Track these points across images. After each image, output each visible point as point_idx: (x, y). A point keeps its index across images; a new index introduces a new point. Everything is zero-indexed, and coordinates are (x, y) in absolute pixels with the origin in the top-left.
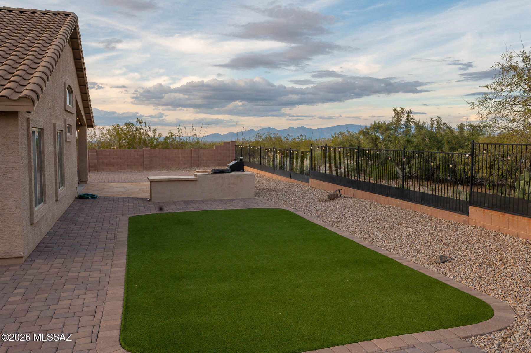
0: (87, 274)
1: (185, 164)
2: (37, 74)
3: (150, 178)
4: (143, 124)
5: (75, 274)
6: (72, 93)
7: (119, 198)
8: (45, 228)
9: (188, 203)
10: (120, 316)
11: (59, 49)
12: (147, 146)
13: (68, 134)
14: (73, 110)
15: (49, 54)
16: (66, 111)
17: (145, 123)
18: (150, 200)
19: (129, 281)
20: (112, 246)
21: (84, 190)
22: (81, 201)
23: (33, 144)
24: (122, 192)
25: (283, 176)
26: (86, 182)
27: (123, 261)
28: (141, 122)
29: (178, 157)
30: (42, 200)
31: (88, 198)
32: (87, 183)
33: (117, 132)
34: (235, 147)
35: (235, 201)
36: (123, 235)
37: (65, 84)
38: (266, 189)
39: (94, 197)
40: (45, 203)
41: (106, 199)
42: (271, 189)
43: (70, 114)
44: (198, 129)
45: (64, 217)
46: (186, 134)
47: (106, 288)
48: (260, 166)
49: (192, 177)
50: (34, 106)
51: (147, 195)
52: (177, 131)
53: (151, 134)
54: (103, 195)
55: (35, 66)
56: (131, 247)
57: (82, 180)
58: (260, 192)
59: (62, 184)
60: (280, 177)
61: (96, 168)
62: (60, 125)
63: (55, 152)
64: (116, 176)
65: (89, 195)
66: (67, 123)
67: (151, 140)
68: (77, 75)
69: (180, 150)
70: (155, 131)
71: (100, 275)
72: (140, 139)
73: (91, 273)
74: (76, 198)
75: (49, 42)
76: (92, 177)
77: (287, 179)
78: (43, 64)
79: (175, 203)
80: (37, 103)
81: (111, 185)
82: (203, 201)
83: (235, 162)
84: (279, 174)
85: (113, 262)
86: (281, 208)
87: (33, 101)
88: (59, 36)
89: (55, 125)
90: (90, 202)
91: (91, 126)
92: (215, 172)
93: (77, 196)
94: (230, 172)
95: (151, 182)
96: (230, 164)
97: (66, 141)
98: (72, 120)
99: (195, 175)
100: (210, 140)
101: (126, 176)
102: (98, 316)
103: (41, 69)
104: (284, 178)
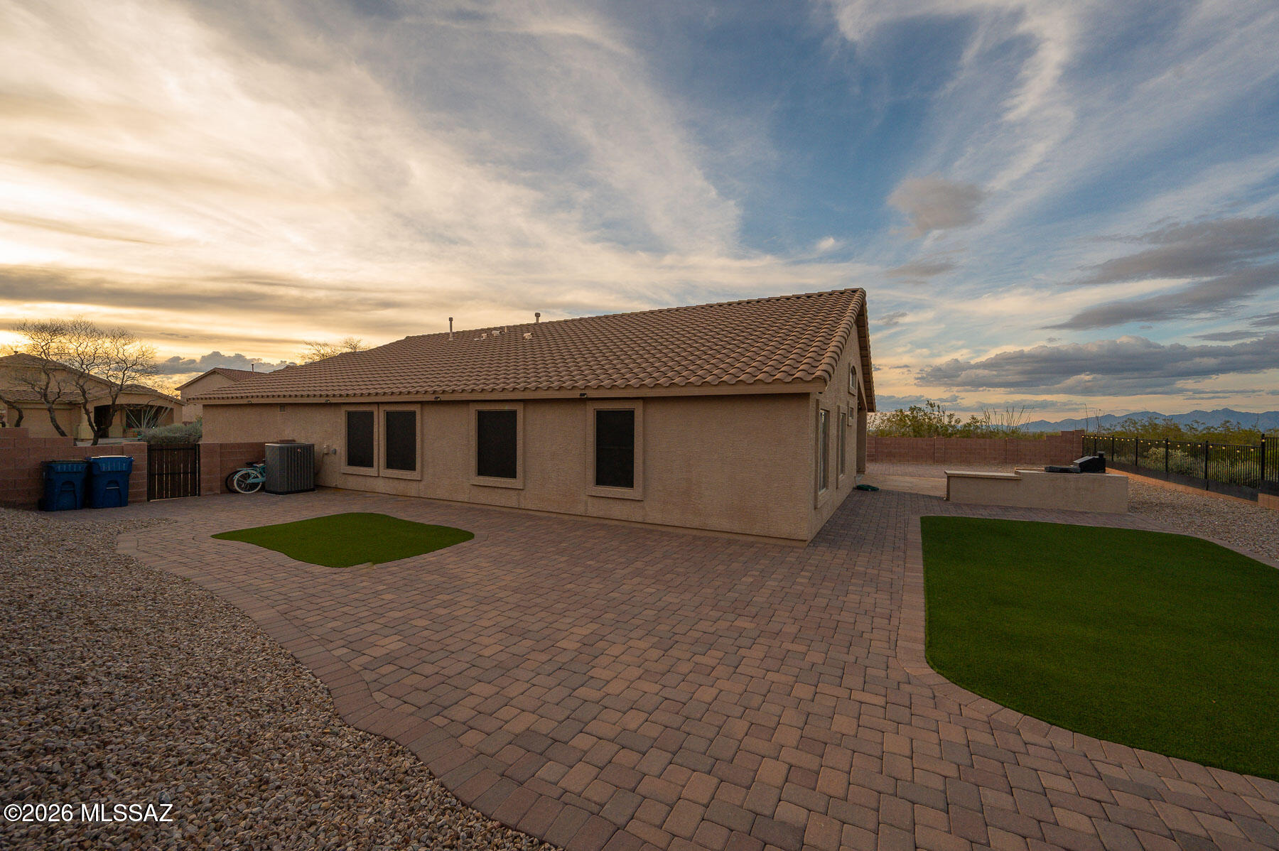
0: (876, 572)
1: (995, 459)
2: (828, 354)
3: (948, 472)
4: (936, 408)
5: (862, 569)
6: (856, 373)
7: (905, 493)
8: (826, 514)
9: (1006, 509)
10: (922, 629)
11: (848, 327)
12: (938, 435)
13: (850, 418)
14: (855, 392)
15: (839, 333)
16: (849, 393)
17: (938, 406)
18: (948, 499)
19: (930, 591)
20: (902, 546)
21: (862, 481)
22: (860, 492)
23: (821, 426)
24: (908, 487)
25: (1188, 485)
26: (863, 472)
27: (920, 566)
28: (932, 405)
29: (985, 449)
30: (825, 485)
31: (867, 490)
32: (864, 474)
33: (901, 418)
34: (1083, 438)
35: (1089, 515)
36: (916, 536)
37: (849, 364)
38: (1152, 503)
39: (874, 489)
40: (827, 489)
41: (889, 493)
42: (1162, 503)
43: (852, 396)
44: (1016, 415)
45: (843, 506)
46: (997, 420)
47: (900, 592)
48: (1136, 468)
49: (1013, 475)
50: (826, 385)
51: (943, 493)
52: (983, 417)
53: (946, 420)
54: (885, 488)
55: (826, 347)
56: (927, 552)
57: (860, 470)
58: (1138, 506)
59: (843, 471)
60: (1181, 488)
61: (874, 458)
62: (844, 408)
63: (838, 436)
64: (898, 468)
65: (869, 486)
66: (850, 406)
67: (945, 427)
68: (861, 354)
69: (988, 440)
70: (951, 416)
71: (892, 577)
72: (930, 426)
73: (881, 572)
74: (854, 489)
75: (837, 322)
76: (871, 468)
77: (1199, 491)
78: (834, 343)
79: (985, 507)
80: (829, 383)
81: (891, 477)
82: (1030, 509)
83: (1087, 458)
84: (1179, 483)
85: (906, 565)
86: (1190, 535)
87: (826, 382)
88: (848, 314)
89: (839, 407)
90: (870, 494)
91: (872, 410)
92: (1051, 470)
93: (855, 486)
94: (1079, 471)
95: (949, 477)
96: (1078, 461)
97: (848, 425)
98: (854, 403)
99: (1016, 473)
100: (1032, 430)
101: (910, 469)
102: (895, 621)
103: (832, 349)
104: (1191, 489)
